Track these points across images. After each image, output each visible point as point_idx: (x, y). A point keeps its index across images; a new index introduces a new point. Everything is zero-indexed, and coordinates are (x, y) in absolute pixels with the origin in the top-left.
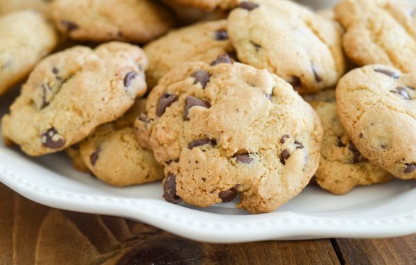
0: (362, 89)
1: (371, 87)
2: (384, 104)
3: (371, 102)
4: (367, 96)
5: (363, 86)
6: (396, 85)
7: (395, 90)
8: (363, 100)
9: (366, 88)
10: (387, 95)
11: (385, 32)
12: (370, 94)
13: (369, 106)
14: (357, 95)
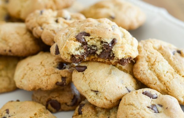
0: (131, 105)
1: (136, 104)
2: (140, 116)
3: (134, 113)
4: (133, 110)
5: (131, 103)
6: (153, 103)
7: (150, 106)
8: (130, 112)
9: (133, 105)
10: (145, 110)
11: (156, 63)
12: (135, 109)
13: (132, 116)
14: (127, 108)
